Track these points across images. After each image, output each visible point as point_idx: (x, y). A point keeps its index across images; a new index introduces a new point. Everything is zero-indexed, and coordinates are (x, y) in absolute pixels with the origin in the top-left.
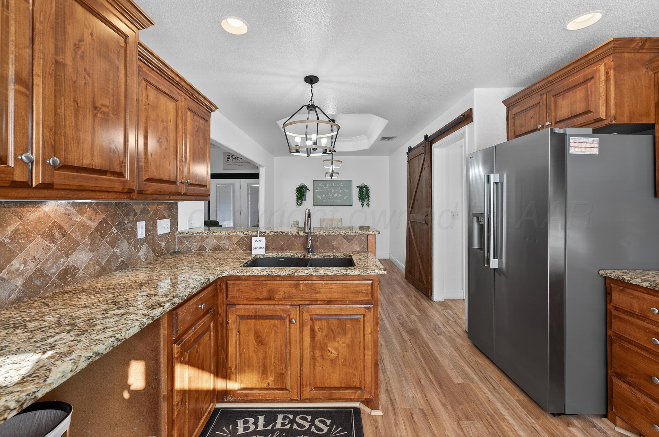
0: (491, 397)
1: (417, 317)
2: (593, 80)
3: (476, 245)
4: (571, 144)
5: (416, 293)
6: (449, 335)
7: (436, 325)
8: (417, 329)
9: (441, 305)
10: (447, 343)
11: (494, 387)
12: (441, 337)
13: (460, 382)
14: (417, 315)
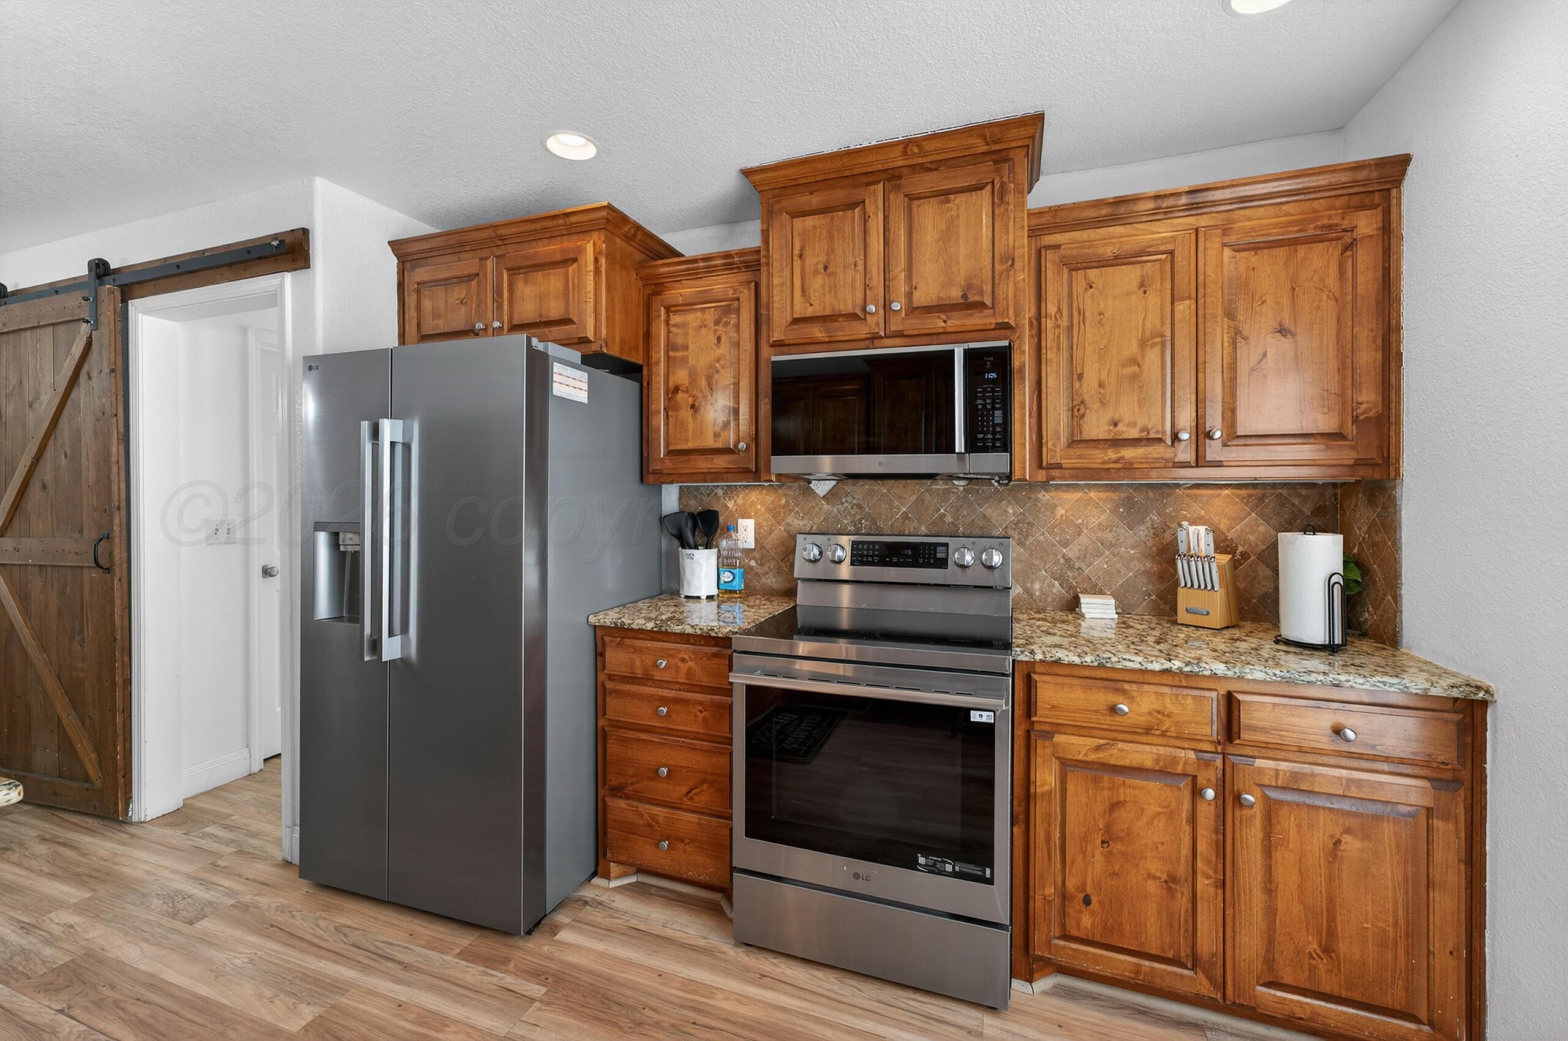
0: (403, 993)
1: (78, 908)
2: (575, 265)
3: (323, 609)
4: (556, 377)
5: (46, 825)
6: (232, 902)
7: (173, 898)
8: (89, 955)
9: (171, 825)
10: (230, 931)
11: (400, 963)
12: (204, 924)
13: (310, 1018)
14: (75, 905)
